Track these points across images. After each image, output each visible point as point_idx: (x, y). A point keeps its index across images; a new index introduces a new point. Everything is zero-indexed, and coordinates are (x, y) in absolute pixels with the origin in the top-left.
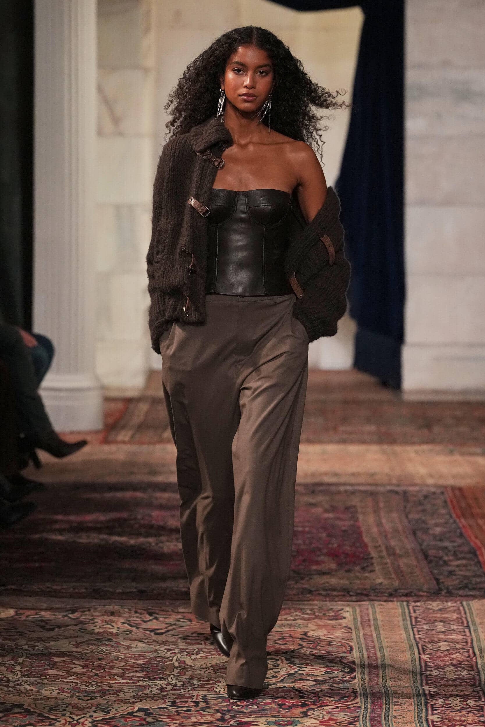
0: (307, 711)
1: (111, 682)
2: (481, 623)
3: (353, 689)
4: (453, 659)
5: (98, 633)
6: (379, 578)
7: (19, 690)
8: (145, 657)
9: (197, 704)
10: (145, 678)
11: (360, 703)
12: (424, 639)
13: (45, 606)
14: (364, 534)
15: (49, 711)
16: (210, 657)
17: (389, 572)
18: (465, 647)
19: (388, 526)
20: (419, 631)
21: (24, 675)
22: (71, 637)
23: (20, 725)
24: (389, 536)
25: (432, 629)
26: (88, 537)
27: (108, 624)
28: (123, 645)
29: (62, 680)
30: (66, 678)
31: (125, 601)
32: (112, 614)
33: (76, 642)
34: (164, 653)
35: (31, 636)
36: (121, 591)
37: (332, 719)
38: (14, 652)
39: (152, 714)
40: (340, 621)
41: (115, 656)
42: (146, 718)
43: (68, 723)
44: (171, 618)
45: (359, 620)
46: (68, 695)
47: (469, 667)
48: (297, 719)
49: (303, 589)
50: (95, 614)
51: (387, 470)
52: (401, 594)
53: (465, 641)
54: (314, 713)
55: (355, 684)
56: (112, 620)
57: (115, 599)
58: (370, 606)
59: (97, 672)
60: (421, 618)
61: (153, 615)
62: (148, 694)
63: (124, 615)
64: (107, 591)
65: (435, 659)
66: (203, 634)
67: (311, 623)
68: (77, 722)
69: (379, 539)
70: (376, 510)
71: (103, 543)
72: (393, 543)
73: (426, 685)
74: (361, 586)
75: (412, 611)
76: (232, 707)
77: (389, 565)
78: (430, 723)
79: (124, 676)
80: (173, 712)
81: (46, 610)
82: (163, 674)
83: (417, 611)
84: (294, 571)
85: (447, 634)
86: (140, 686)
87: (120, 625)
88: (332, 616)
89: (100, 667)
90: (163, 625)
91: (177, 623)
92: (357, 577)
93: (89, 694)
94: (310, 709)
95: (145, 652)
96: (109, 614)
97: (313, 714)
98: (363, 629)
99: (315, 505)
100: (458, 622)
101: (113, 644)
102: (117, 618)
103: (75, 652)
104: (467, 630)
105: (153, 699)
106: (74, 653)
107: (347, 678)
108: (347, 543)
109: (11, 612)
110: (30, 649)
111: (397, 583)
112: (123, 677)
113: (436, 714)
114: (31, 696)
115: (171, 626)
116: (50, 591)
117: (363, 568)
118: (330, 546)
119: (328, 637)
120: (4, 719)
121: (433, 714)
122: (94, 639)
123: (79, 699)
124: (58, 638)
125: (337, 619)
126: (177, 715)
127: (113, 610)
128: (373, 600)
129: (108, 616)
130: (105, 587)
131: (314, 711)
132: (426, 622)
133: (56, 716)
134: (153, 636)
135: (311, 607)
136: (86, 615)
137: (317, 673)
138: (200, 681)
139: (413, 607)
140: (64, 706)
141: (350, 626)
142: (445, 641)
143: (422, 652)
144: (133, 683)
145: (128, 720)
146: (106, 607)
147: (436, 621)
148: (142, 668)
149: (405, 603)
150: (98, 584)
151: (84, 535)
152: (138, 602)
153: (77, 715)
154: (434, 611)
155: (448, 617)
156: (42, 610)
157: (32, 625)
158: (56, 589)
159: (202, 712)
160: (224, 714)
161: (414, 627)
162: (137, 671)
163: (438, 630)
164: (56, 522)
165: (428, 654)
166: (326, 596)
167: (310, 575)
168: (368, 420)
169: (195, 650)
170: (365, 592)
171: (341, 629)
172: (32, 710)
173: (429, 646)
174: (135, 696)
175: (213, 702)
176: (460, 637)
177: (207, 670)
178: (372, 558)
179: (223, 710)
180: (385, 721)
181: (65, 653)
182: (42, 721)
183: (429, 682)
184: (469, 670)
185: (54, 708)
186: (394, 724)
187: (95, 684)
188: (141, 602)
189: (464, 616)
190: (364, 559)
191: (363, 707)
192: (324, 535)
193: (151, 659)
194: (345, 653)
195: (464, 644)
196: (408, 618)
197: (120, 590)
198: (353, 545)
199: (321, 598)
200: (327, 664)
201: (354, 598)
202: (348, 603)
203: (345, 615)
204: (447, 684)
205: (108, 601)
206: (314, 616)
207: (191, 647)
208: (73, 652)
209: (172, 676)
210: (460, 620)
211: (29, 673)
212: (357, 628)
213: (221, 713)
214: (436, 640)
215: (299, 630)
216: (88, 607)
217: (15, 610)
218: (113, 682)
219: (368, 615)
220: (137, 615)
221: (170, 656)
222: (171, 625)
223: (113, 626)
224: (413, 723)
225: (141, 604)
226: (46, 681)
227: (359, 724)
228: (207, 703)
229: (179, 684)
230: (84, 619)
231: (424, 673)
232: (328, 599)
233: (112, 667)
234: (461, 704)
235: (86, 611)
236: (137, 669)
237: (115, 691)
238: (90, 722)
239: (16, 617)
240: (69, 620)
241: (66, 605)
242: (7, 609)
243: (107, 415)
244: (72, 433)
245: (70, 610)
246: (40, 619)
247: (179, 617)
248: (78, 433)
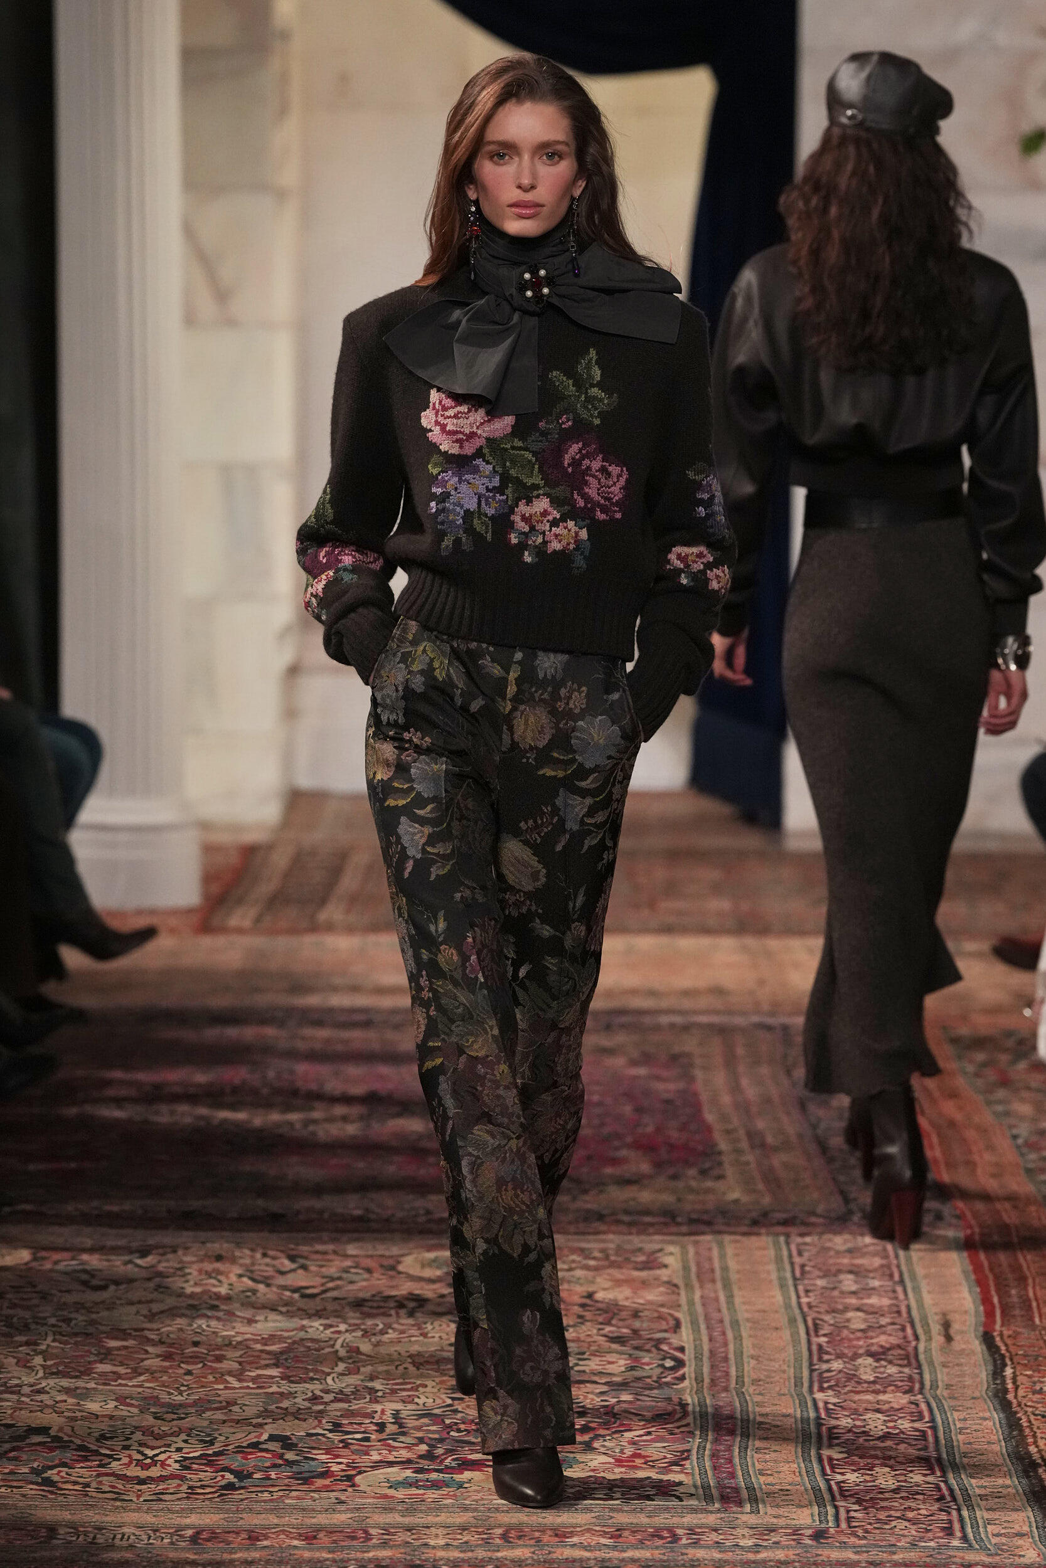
0: (592, 1439)
1: (216, 1386)
2: (926, 1276)
3: (680, 1399)
4: (872, 1344)
5: (192, 1296)
6: (733, 1190)
7: (42, 1401)
8: (281, 1339)
9: (381, 1427)
10: (282, 1379)
11: (692, 1425)
12: (817, 1307)
13: (89, 1243)
14: (706, 1107)
15: (98, 1440)
16: (407, 1339)
17: (753, 1178)
18: (898, 1321)
19: (751, 1092)
20: (807, 1291)
21: (50, 1373)
22: (140, 1302)
23: (43, 1467)
24: (754, 1110)
25: (832, 1286)
26: (172, 1113)
27: (211, 1277)
28: (239, 1317)
29: (123, 1382)
30: (131, 1379)
31: (244, 1233)
32: (219, 1258)
33: (150, 1311)
34: (318, 1332)
35: (63, 1300)
36: (235, 1215)
37: (639, 1456)
38: (29, 1329)
39: (296, 1445)
40: (658, 1272)
41: (224, 1337)
42: (283, 1454)
43: (134, 1462)
44: (331, 1266)
45: (694, 1269)
46: (135, 1410)
47: (902, 1359)
48: (572, 1455)
49: (588, 1211)
50: (186, 1258)
51: (749, 984)
52: (774, 1221)
53: (895, 1309)
54: (605, 1443)
55: (684, 1389)
56: (219, 1270)
57: (224, 1230)
58: (714, 1243)
59: (190, 1367)
60: (813, 1267)
61: (299, 1260)
62: (287, 1408)
63: (241, 1261)
64: (210, 1214)
65: (837, 1343)
66: (394, 1296)
67: (600, 1275)
68: (153, 1460)
69: (734, 1117)
70: (730, 1062)
71: (202, 1123)
72: (760, 1124)
73: (819, 1391)
74: (698, 1207)
75: (795, 1253)
76: (448, 1433)
77: (753, 1166)
78: (826, 1464)
79: (241, 1374)
80: (336, 1442)
81: (91, 1250)
82: (316, 1371)
83: (806, 1254)
85: (861, 1295)
86: (272, 1393)
87: (233, 1278)
88: (642, 1262)
89: (195, 1358)
90: (317, 1278)
91: (345, 1275)
92: (691, 1190)
93: (174, 1408)
94: (597, 1437)
95: (282, 1331)
96: (213, 1258)
97: (604, 1446)
98: (701, 1287)
99: (612, 1052)
100: (883, 1275)
101: (221, 1314)
102: (229, 1265)
103: (149, 1330)
104: (899, 1289)
105: (297, 1419)
106: (147, 1333)
107: (668, 1379)
108: (673, 1124)
109: (25, 1255)
110: (60, 1324)
111: (767, 1200)
112: (239, 1376)
113: (838, 1445)
114: (63, 1413)
115: (331, 1281)
116: (99, 1216)
117: (704, 1173)
118: (640, 1130)
119: (635, 1303)
120: (12, 1454)
121: (830, 1446)
122: (184, 1304)
123: (155, 1418)
124: (114, 1303)
125: (650, 1269)
126: (344, 1447)
127: (221, 1252)
128: (720, 1232)
129: (211, 1262)
130: (205, 1206)
131: (605, 1441)
132: (821, 1274)
133: (113, 1450)
134: (296, 1301)
135: (602, 1245)
136: (168, 1261)
137: (611, 1368)
138: (387, 1384)
139: (798, 1245)
140: (128, 1431)
141: (676, 1281)
142: (858, 1309)
143: (812, 1333)
144: (258, 1388)
145: (249, 1457)
146: (209, 1245)
147: (839, 1271)
148: (277, 1360)
149: (782, 1239)
150: (192, 1202)
151: (164, 1108)
152: (266, 1234)
153: (153, 1448)
154: (838, 1252)
155: (862, 1265)
156: (84, 1250)
157: (64, 1280)
158: (111, 1212)
159: (390, 1442)
160: (432, 1447)
161: (798, 1282)
162: (267, 1366)
163: (845, 1289)
164: (108, 1083)
165: (825, 1335)
166: (630, 1224)
167: (600, 1184)
168: (717, 889)
169: (378, 1325)
170: (705, 1217)
171: (659, 1286)
172: (66, 1438)
173: (827, 1318)
174: (263, 1412)
175: (411, 1423)
176: (886, 1302)
177: (397, 1363)
178: (720, 1153)
179: (430, 1438)
180: (740, 1458)
181: (129, 1331)
182: (86, 1459)
183: (826, 1385)
184: (900, 1366)
185: (108, 1435)
186: (756, 1463)
187: (185, 1391)
188: (275, 1237)
189: (895, 1262)
190: (705, 1154)
191: (698, 1433)
192: (628, 1109)
193: (294, 1342)
194: (666, 1331)
195: (895, 1315)
196: (788, 1267)
197: (233, 1213)
198: (683, 1128)
199: (622, 1227)
200: (631, 1352)
201: (684, 1229)
202: (674, 1237)
203: (667, 1260)
204: (859, 1388)
205: (210, 1234)
206: (606, 1263)
207: (370, 1322)
208: (143, 1329)
209: (332, 1375)
210: (885, 1269)
211: (60, 1368)
212: (689, 1286)
213: (427, 1445)
214: (840, 1307)
215: (579, 1289)
216: (172, 1244)
217: (33, 1250)
218: (221, 1387)
219: (710, 1259)
220: (267, 1260)
221: (330, 1339)
222: (332, 1279)
223: (220, 1281)
224: (793, 1462)
225: (275, 1240)
226: (92, 1385)
227: (691, 1464)
228: (401, 1426)
229: (347, 1390)
230: (165, 1267)
231: (817, 1367)
232: (634, 1230)
233: (219, 1359)
234: (884, 1427)
235: (169, 1253)
236: (267, 1362)
237: (224, 1404)
238: (176, 1461)
239: (34, 1264)
240: (136, 1270)
241: (130, 1242)
242: (16, 1248)
243: (208, 878)
244: (140, 912)
245: (137, 1251)
246: (81, 1267)
247: (348, 1263)
248: (153, 912)
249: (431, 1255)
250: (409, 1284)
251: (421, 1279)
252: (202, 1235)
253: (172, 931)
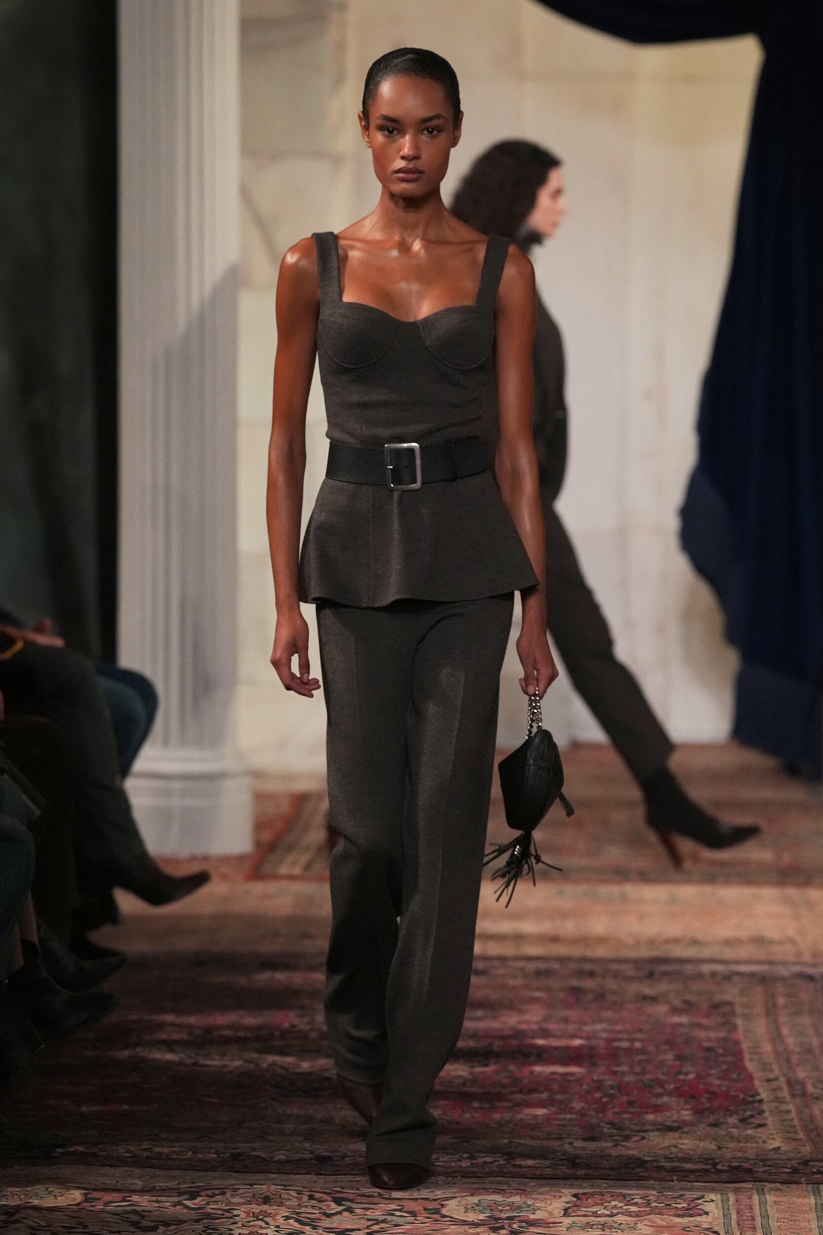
6: (774, 1139)
13: (139, 1184)
14: (747, 1056)
17: (794, 1126)
19: (793, 1042)
24: (795, 1059)
26: (223, 1055)
27: (258, 1219)
31: (291, 1176)
32: (266, 1200)
36: (283, 1157)
40: (698, 1218)
44: (376, 1209)
45: (734, 1217)
49: (629, 1157)
50: (234, 1200)
51: (791, 932)
52: (814, 1170)
56: (266, 1212)
57: (271, 1173)
58: (755, 1192)
61: (343, 1203)
63: (289, 1203)
64: (256, 1156)
69: (775, 1067)
70: (771, 1010)
71: (252, 1066)
72: (801, 1074)
74: (740, 1154)
77: (793, 1115)
81: (142, 1191)
84: (612, 1124)
87: (280, 1221)
88: (683, 1208)
90: (362, 1221)
91: (389, 1218)
92: (732, 1138)
96: (261, 1200)
99: (654, 1000)
102: (276, 1207)
108: (713, 1072)
109: (77, 1195)
115: (376, 1224)
116: (147, 1157)
117: (743, 1120)
118: (682, 1077)
125: (691, 1216)
127: (268, 1194)
128: (760, 1181)
129: (258, 1204)
130: (254, 1149)
135: (643, 1192)
136: (216, 1202)
141: (716, 1228)
146: (255, 1186)
150: (239, 1145)
151: (214, 1052)
152: (315, 1177)
156: (135, 1192)
157: (113, 1220)
158: (159, 1153)
164: (161, 1026)
166: (671, 1171)
167: (642, 1131)
170: (746, 1166)
178: (761, 1101)
188: (321, 1180)
190: (745, 1102)
192: (670, 1056)
197: (281, 1156)
198: (724, 1076)
199: (664, 1174)
201: (724, 1176)
202: (714, 1185)
203: (708, 1207)
205: (259, 1176)
206: (648, 1209)
216: (221, 1186)
217: (83, 1192)
219: (751, 1207)
220: (314, 1202)
222: (378, 1222)
223: (267, 1223)
225: (320, 1182)
230: (213, 1209)
235: (217, 1195)
239: (85, 1204)
240: (185, 1211)
241: (179, 1183)
242: (68, 1189)
243: (259, 826)
244: (193, 859)
245: (185, 1193)
246: (129, 1208)
247: (393, 1207)
248: (206, 858)
249: (475, 1199)
250: (453, 1227)
251: (464, 1223)
252: (251, 1178)
253: (225, 877)
